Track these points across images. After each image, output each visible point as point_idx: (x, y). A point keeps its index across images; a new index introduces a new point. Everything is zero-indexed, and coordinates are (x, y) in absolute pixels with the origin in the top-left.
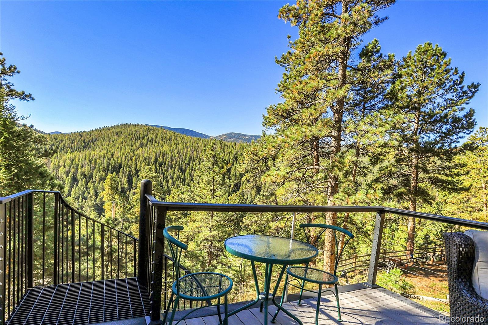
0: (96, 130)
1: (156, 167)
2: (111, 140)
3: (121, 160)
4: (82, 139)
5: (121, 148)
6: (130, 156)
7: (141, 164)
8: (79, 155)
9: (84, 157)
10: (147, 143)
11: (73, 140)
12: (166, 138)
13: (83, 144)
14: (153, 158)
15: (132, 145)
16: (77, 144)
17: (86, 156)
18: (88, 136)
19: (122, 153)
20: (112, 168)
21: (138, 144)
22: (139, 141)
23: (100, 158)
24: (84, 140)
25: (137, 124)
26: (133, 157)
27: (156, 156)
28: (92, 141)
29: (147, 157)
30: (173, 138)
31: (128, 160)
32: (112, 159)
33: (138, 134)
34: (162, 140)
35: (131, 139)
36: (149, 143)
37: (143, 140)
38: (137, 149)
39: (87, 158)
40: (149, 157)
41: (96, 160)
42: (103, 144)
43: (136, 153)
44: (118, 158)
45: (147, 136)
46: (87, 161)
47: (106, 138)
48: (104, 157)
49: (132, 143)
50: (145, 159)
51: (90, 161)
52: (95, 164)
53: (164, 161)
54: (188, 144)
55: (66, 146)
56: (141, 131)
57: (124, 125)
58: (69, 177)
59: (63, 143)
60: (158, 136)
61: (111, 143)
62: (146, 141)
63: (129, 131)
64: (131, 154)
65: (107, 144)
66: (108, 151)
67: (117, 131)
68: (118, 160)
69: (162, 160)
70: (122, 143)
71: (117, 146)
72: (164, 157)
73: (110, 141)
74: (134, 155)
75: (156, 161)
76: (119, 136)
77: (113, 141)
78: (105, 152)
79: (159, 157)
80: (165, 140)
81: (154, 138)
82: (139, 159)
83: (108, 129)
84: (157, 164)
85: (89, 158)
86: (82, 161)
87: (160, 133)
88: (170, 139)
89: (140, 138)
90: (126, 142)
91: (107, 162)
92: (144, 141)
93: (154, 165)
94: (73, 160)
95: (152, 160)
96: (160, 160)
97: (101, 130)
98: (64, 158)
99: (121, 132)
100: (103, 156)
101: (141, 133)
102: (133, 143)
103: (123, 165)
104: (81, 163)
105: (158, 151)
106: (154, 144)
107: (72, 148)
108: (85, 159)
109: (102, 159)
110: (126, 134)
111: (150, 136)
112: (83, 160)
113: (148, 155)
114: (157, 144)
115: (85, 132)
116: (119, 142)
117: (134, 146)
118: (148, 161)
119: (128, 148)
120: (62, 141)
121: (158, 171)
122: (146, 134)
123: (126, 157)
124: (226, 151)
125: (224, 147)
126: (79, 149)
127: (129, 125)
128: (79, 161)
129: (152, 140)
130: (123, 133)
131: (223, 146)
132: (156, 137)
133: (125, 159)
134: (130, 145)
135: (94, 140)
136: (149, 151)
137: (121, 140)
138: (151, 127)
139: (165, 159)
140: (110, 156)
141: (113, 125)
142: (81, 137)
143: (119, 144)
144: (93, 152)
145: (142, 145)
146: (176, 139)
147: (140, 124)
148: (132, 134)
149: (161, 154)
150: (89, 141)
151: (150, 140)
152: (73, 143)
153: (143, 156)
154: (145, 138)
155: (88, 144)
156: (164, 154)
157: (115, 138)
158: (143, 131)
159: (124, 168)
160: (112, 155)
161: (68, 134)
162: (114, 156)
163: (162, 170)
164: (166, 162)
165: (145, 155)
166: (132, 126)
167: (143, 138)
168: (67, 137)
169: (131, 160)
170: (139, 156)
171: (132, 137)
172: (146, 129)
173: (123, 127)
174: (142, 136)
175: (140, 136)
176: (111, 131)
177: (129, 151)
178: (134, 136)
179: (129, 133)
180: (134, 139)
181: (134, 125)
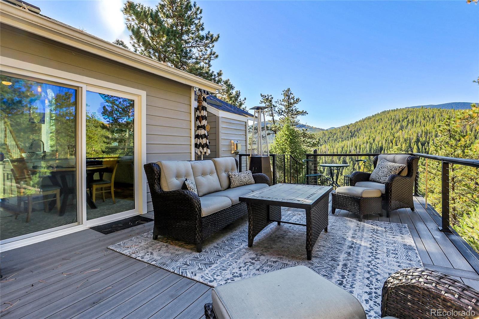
0: (360, 121)
1: (418, 147)
2: (373, 127)
3: (382, 143)
4: (350, 130)
5: (382, 133)
6: (390, 139)
7: (402, 145)
8: (347, 143)
9: (351, 144)
10: (408, 125)
11: (343, 132)
12: (428, 116)
13: (351, 134)
14: (415, 138)
15: (392, 129)
16: (346, 134)
17: (352, 144)
18: (354, 127)
19: (382, 137)
20: (374, 151)
21: (398, 127)
22: (399, 124)
23: (364, 143)
24: (351, 131)
25: (396, 109)
26: (393, 139)
27: (418, 136)
28: (357, 131)
29: (407, 138)
30: (437, 115)
31: (389, 143)
32: (373, 144)
33: (397, 118)
34: (424, 119)
35: (391, 124)
36: (409, 125)
37: (403, 123)
38: (397, 132)
39: (353, 145)
40: (410, 138)
41: (360, 146)
42: (366, 132)
43: (396, 135)
44: (379, 142)
45: (406, 118)
46: (354, 147)
47: (368, 127)
48: (367, 142)
50: (405, 140)
51: (356, 147)
52: (360, 149)
53: (428, 139)
55: (338, 137)
56: (401, 115)
57: (384, 112)
58: (341, 161)
59: (336, 135)
60: (419, 116)
61: (373, 130)
62: (406, 123)
63: (388, 117)
64: (392, 137)
65: (369, 131)
66: (370, 137)
67: (377, 119)
68: (379, 144)
69: (424, 139)
70: (383, 128)
71: (378, 131)
72: (427, 135)
73: (371, 129)
74: (394, 137)
75: (418, 141)
76: (379, 123)
77: (374, 128)
78: (368, 138)
79: (421, 136)
80: (428, 119)
81: (415, 119)
82: (400, 141)
83: (369, 118)
84: (419, 144)
85: (355, 145)
86: (349, 147)
87: (421, 113)
88: (433, 117)
89: (399, 121)
90: (386, 127)
91: (369, 146)
92: (405, 124)
93: (415, 145)
94: (343, 147)
95: (413, 141)
96: (423, 139)
97: (363, 120)
98: (337, 146)
99: (381, 119)
100: (365, 142)
101: (400, 116)
102: (393, 127)
103: (384, 148)
104: (349, 149)
105: (420, 131)
106: (414, 124)
107: (342, 138)
108: (352, 146)
109: (365, 144)
110: (386, 120)
111: (410, 118)
112: (351, 146)
113: (409, 136)
114: (418, 124)
115: (351, 124)
116: (380, 127)
117: (394, 130)
118: (408, 141)
119: (388, 132)
120: (335, 134)
121: (420, 150)
122: (406, 116)
123: (386, 140)
126: (347, 138)
127: (389, 112)
128: (347, 148)
129: (413, 121)
130: (383, 119)
132: (417, 117)
133: (386, 142)
134: (390, 129)
135: (358, 129)
136: (410, 132)
137: (381, 126)
138: (410, 109)
139: (428, 137)
140: (372, 141)
141: (374, 114)
142: (349, 128)
143: (380, 129)
144: (358, 140)
145: (402, 128)
146: (442, 116)
147: (399, 108)
148: (392, 119)
149: (424, 133)
150: (355, 131)
151: (410, 121)
152: (343, 134)
153: (403, 138)
154: (405, 120)
155: (354, 133)
156: (426, 133)
157: (376, 125)
158: (403, 114)
159: (384, 150)
160: (374, 140)
161: (339, 128)
162: (376, 141)
163: (425, 149)
164: (429, 141)
165: (406, 136)
166: (391, 112)
167: (403, 120)
168: (338, 130)
169: (392, 142)
170: (399, 138)
171: (392, 122)
172: (406, 111)
173: (383, 114)
174: (402, 119)
175: (399, 119)
176: (372, 120)
177: (389, 135)
178: (394, 120)
179: (389, 119)
180: (394, 123)
181: (394, 111)
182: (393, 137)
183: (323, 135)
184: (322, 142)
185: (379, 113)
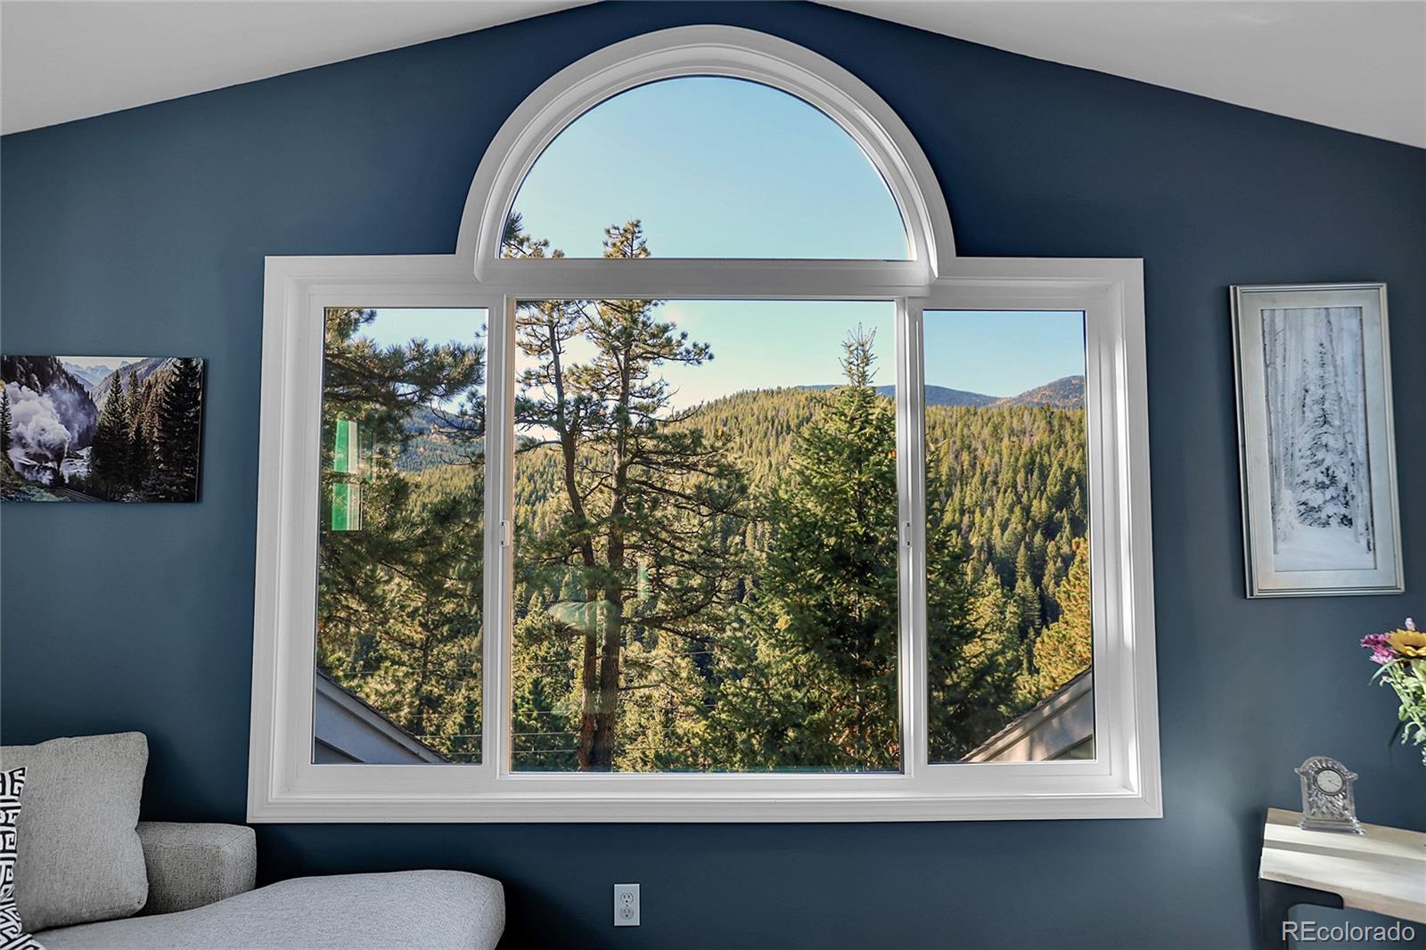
15: (769, 454)
25: (775, 388)
33: (782, 416)
35: (766, 433)
45: (808, 420)
49: (768, 446)
54: (938, 432)
56: (792, 408)
57: (741, 396)
63: (755, 411)
67: (724, 415)
89: (789, 427)
90: (750, 446)
99: (737, 418)
101: (791, 413)
110: (751, 420)
122: (807, 415)
124: (1068, 438)
125: (1062, 427)
127: (755, 396)
130: (739, 419)
131: (1056, 423)
134: (764, 452)
138: (816, 393)
141: (712, 400)
147: (784, 387)
148: (766, 418)
158: (798, 406)
166: (763, 397)
171: (768, 428)
172: (806, 399)
173: (739, 401)
174: (796, 421)
175: (788, 422)
176: (707, 419)
177: (767, 471)
178: (773, 425)
179: (758, 417)
180: (774, 432)
181: (770, 394)
182: (777, 480)
183: (545, 462)
184: (543, 486)
185: (728, 397)
